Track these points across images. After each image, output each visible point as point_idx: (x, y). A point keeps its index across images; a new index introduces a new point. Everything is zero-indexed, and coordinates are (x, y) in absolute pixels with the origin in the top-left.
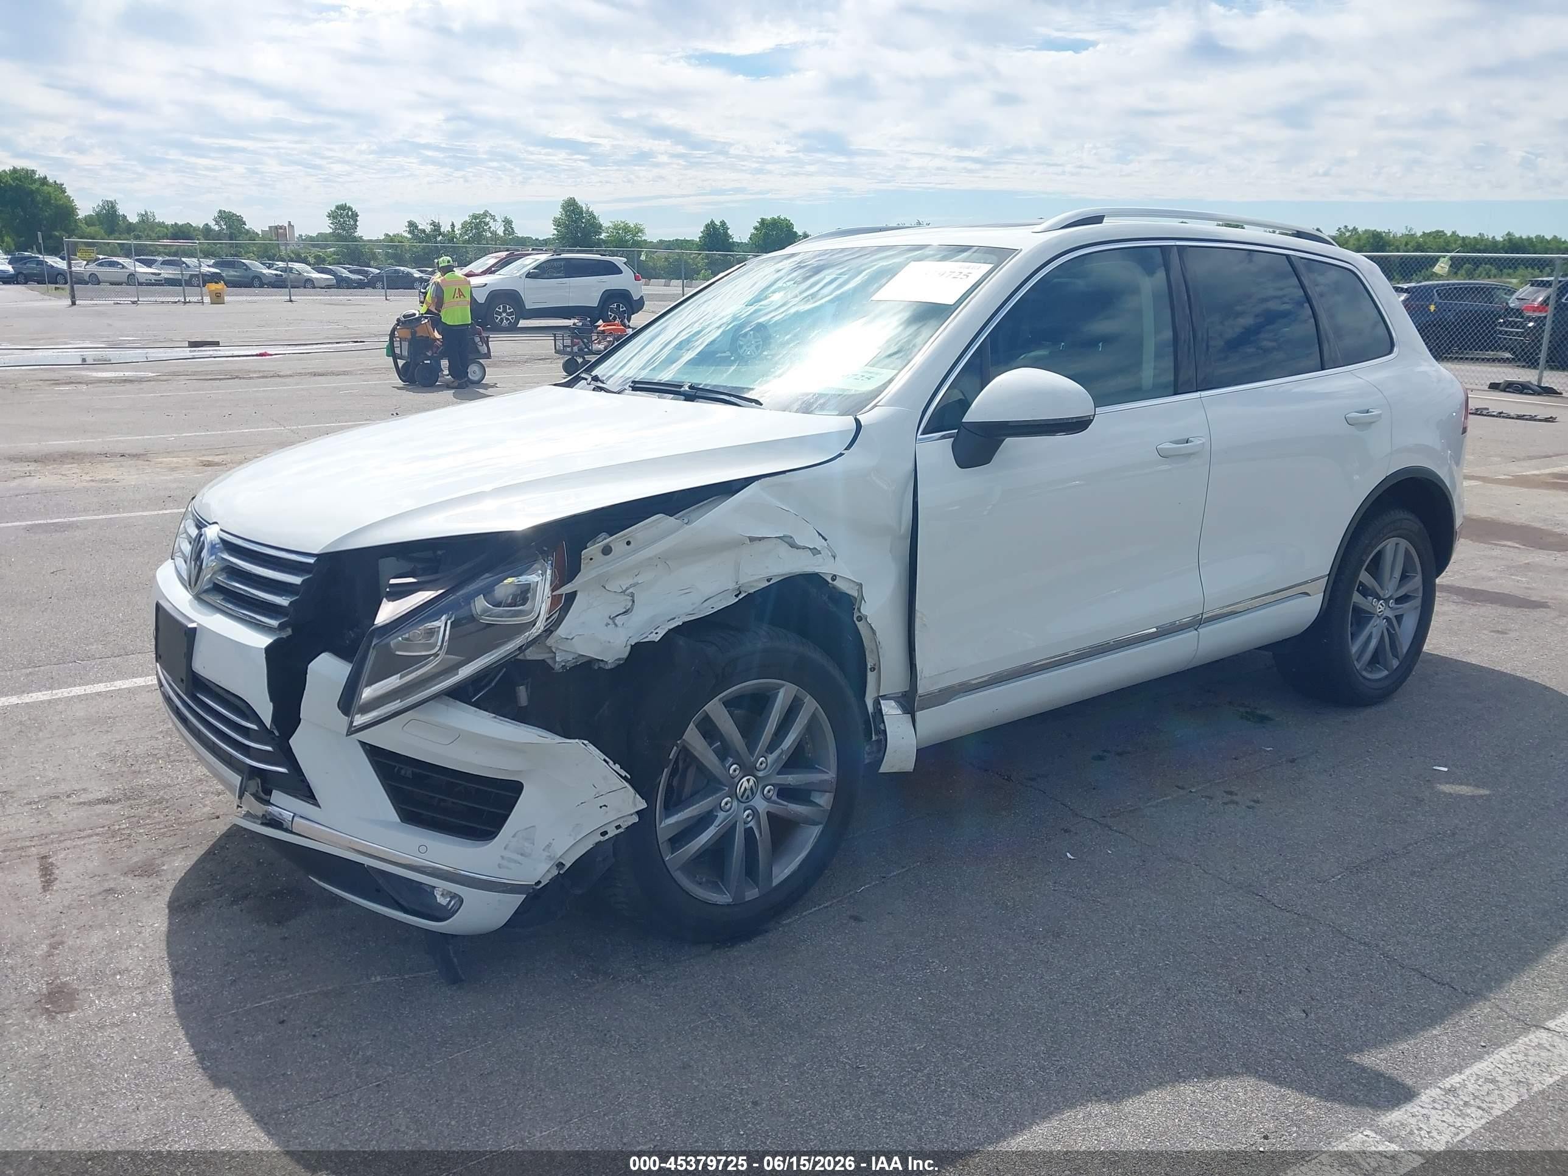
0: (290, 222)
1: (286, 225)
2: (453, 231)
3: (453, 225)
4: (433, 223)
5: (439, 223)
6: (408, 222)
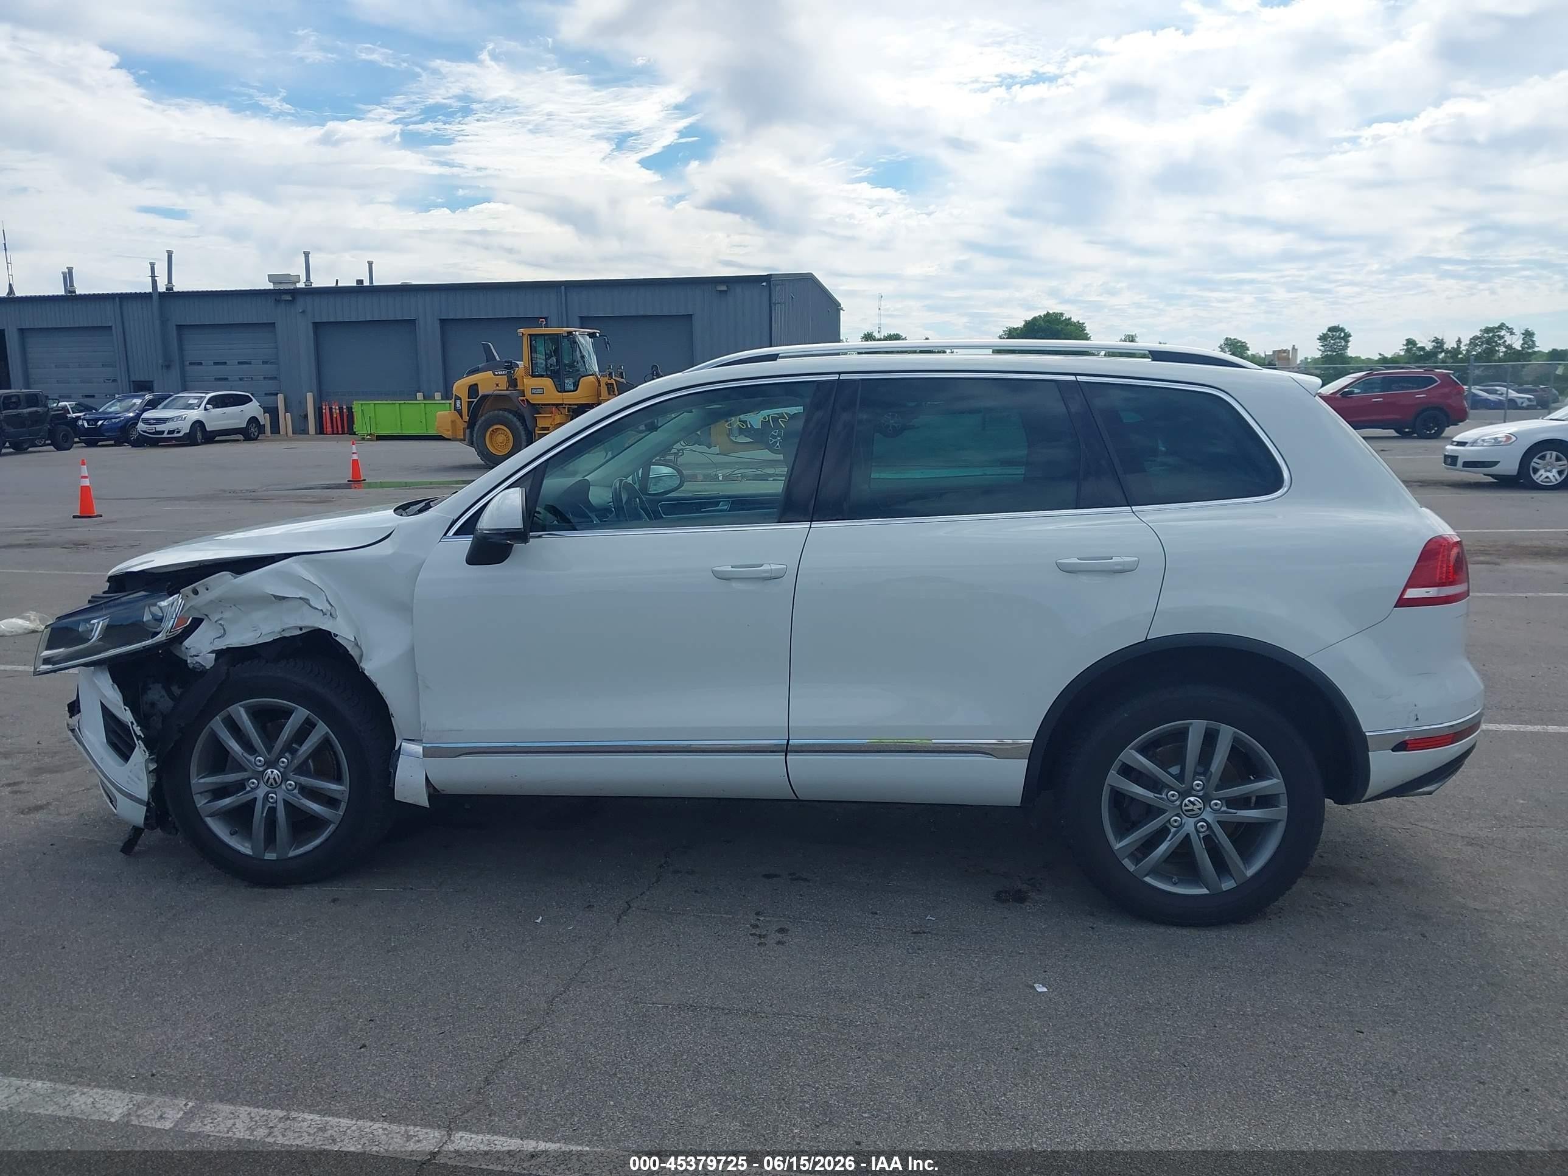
0: (1294, 346)
1: (1290, 349)
2: (1459, 347)
3: (1459, 341)
4: (1436, 340)
5: (1442, 340)
6: (1407, 340)
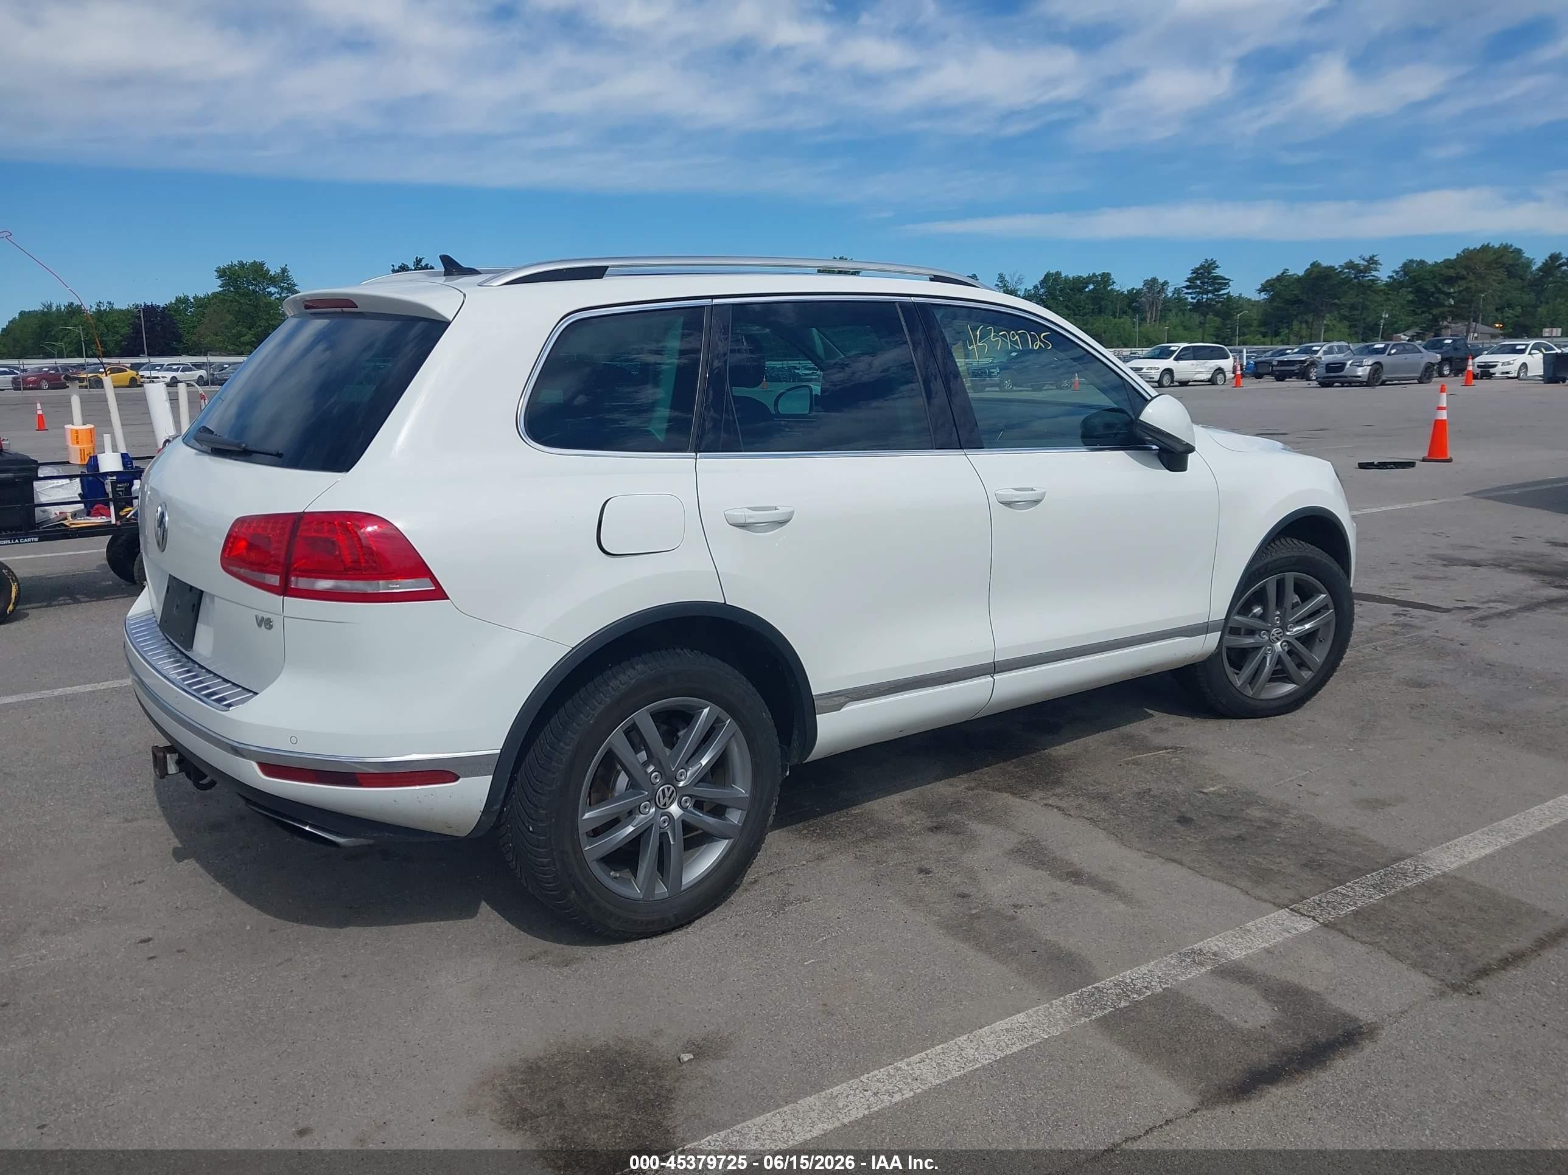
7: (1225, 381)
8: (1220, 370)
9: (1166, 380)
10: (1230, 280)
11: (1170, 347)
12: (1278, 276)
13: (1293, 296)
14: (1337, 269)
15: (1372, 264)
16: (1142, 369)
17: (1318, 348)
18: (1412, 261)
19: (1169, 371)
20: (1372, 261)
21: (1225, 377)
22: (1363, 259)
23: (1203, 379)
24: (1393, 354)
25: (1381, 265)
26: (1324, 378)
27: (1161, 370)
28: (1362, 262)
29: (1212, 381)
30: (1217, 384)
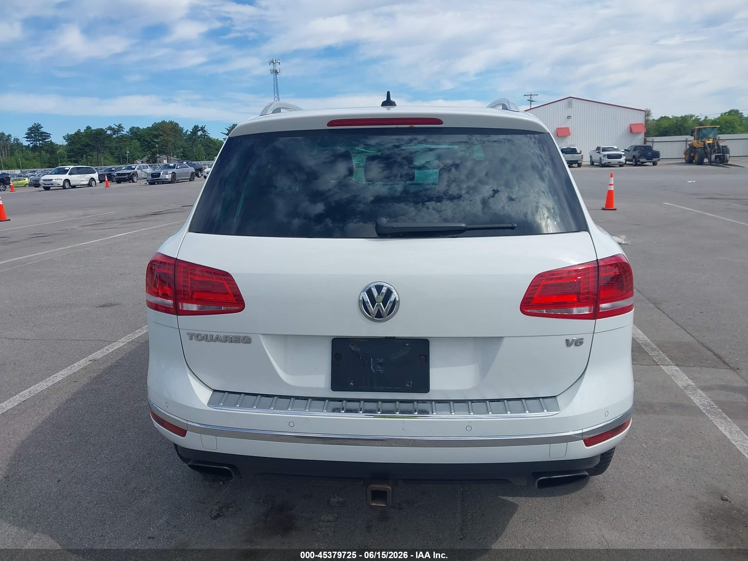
7: (96, 185)
8: (92, 179)
9: (67, 186)
10: (50, 134)
11: (65, 168)
12: (76, 133)
13: (85, 143)
14: (104, 130)
15: (120, 128)
16: (52, 180)
17: (134, 167)
18: (133, 127)
19: (67, 180)
20: (120, 126)
21: (96, 182)
22: (116, 126)
23: (85, 184)
24: (179, 168)
25: (124, 129)
26: (151, 180)
27: (63, 180)
28: (116, 127)
29: (89, 185)
30: (93, 186)
